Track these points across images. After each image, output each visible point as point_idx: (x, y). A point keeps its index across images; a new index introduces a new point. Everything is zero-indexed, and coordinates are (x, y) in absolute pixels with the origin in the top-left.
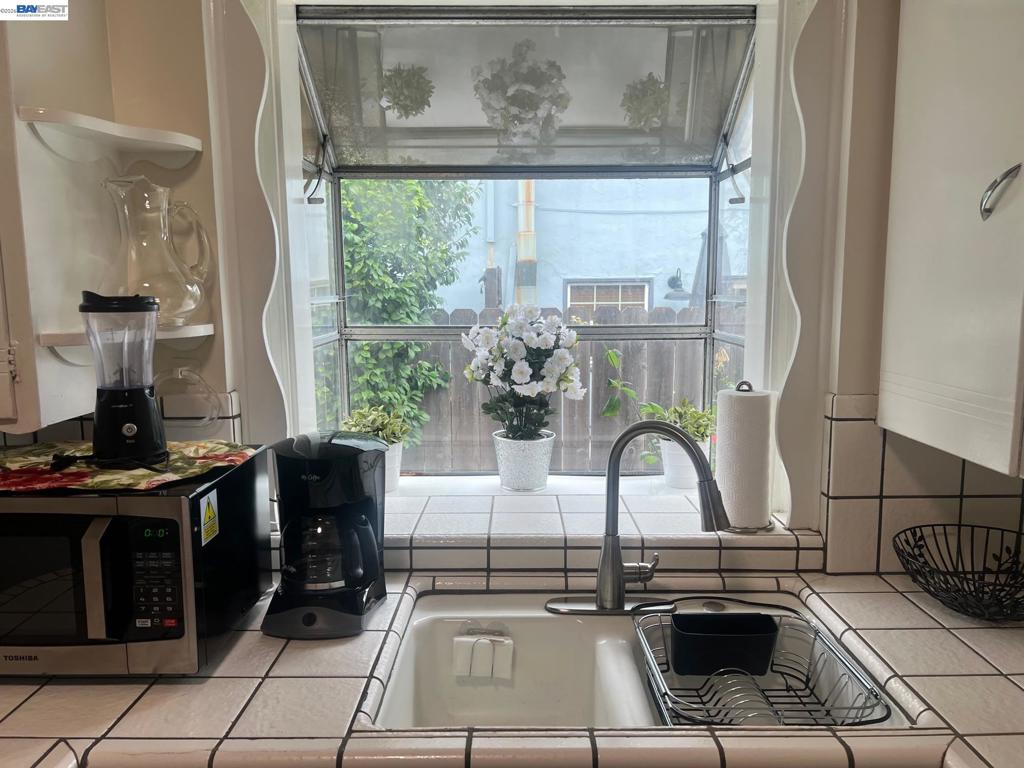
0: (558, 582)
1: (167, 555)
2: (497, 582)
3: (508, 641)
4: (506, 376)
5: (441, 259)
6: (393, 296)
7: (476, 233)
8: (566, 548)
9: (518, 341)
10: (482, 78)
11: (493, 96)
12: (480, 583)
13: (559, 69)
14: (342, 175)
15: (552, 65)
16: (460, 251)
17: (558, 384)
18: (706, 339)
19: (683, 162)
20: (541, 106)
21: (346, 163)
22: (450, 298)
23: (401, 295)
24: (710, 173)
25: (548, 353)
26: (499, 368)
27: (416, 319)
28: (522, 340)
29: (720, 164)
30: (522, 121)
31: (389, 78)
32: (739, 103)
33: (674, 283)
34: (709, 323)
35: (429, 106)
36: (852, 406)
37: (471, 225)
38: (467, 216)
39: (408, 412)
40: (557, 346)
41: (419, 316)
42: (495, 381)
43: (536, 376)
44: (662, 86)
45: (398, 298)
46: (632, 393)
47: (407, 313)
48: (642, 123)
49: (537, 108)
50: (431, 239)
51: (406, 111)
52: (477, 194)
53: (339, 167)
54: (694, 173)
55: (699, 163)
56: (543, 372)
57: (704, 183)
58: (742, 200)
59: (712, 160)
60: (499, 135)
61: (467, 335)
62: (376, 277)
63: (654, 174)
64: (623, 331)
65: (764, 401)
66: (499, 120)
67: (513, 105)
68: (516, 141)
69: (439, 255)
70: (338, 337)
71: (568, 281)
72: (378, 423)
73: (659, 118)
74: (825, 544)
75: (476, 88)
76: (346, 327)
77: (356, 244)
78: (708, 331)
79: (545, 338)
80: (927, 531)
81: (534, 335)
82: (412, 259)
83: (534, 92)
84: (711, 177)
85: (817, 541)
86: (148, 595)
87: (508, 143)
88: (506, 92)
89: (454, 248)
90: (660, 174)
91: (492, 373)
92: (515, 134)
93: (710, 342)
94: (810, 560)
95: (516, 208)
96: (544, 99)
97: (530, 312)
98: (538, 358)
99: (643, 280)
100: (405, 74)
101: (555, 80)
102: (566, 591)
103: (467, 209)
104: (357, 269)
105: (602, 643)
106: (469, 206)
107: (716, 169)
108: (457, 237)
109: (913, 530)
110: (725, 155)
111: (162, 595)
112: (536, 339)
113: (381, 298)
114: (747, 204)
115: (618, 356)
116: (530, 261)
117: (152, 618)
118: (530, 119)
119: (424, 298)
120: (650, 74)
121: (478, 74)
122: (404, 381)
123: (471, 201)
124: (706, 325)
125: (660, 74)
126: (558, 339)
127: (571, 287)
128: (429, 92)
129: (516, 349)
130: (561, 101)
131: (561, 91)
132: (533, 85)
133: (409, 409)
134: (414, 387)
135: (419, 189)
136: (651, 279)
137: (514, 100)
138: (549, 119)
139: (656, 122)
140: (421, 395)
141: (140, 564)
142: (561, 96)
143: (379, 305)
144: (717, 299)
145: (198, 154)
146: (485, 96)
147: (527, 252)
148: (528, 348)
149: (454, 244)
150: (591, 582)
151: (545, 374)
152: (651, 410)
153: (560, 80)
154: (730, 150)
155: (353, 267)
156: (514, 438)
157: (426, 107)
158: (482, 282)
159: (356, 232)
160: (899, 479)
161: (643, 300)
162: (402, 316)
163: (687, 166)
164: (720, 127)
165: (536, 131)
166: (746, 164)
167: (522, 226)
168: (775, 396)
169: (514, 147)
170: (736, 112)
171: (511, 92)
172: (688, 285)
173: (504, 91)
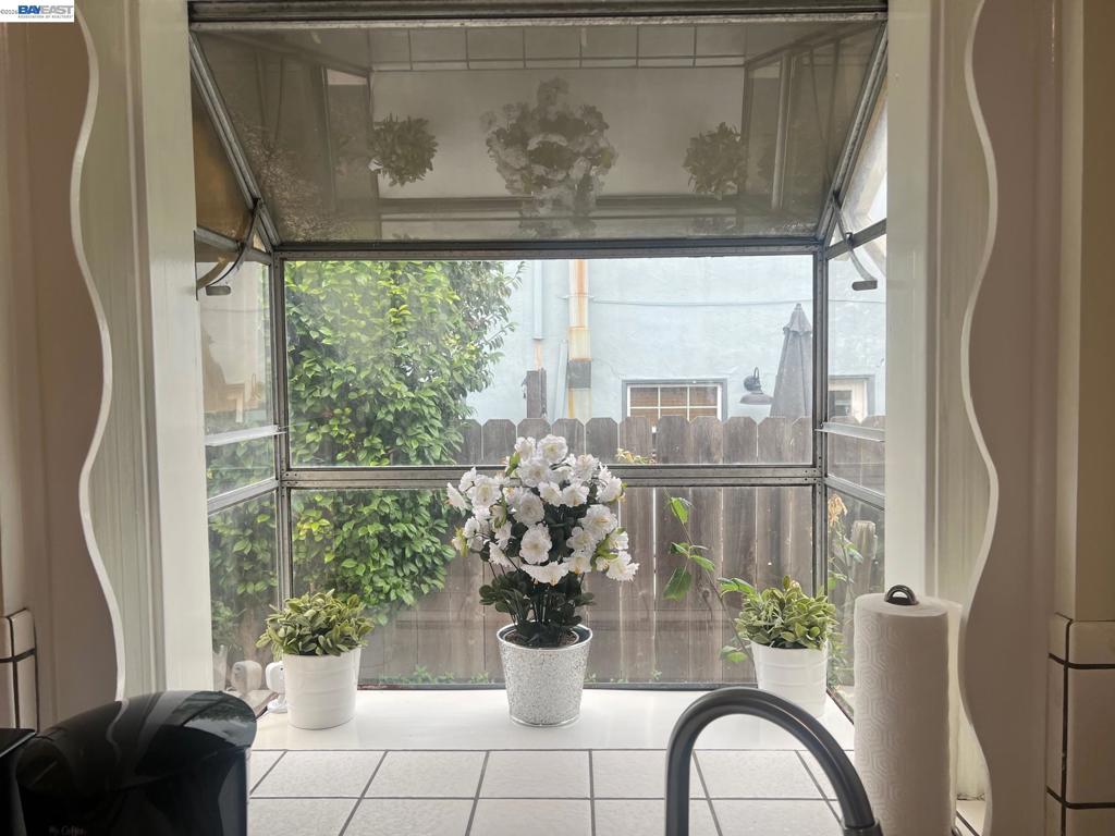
4: (513, 549)
5: (470, 361)
6: (408, 406)
7: (513, 330)
9: (532, 496)
10: (495, 129)
11: (510, 152)
13: (599, 116)
14: (285, 254)
15: (591, 111)
16: (493, 351)
17: (593, 563)
18: (814, 485)
19: (773, 232)
20: (575, 164)
21: (291, 238)
22: (481, 407)
23: (417, 405)
24: (813, 248)
25: (580, 511)
26: (504, 536)
27: (436, 434)
28: (538, 494)
29: (829, 235)
30: (549, 183)
31: (378, 133)
32: (859, 144)
33: (752, 384)
34: (819, 463)
35: (431, 169)
37: (507, 320)
38: (501, 310)
39: (427, 547)
40: (592, 500)
41: (440, 430)
42: (497, 557)
43: (559, 550)
44: (738, 139)
45: (413, 409)
46: (705, 562)
47: (425, 427)
48: (713, 188)
49: (570, 167)
50: (458, 337)
51: (401, 175)
52: (514, 284)
53: (282, 244)
54: (790, 249)
55: (796, 234)
56: (571, 542)
57: (805, 262)
58: (871, 284)
59: (816, 228)
60: (520, 205)
61: (456, 487)
62: (387, 384)
63: (733, 250)
64: (692, 473)
66: (520, 185)
67: (538, 163)
68: (543, 212)
69: (467, 356)
70: (275, 484)
71: (628, 383)
72: (320, 621)
73: (735, 181)
75: (488, 142)
76: (289, 469)
77: (364, 345)
78: (817, 473)
79: (573, 491)
81: (556, 487)
82: (432, 362)
83: (564, 144)
84: (814, 254)
87: (534, 214)
88: (527, 145)
89: (486, 349)
90: (740, 250)
91: (492, 545)
92: (542, 203)
93: (820, 490)
95: (567, 300)
96: (577, 155)
97: (552, 450)
98: (563, 522)
99: (716, 382)
100: (397, 127)
101: (596, 131)
103: (500, 302)
104: (363, 375)
106: (505, 299)
107: (822, 242)
108: (489, 336)
110: (837, 220)
112: (559, 493)
113: (392, 409)
114: (881, 291)
115: (686, 508)
116: (583, 360)
118: (560, 181)
119: (449, 407)
120: (722, 125)
121: (490, 123)
122: (423, 509)
123: (507, 292)
124: (814, 466)
125: (735, 123)
126: (593, 490)
127: (631, 390)
128: (431, 152)
129: (528, 508)
130: (602, 158)
131: (602, 144)
132: (565, 136)
133: (429, 544)
134: (436, 515)
135: (442, 279)
136: (725, 380)
137: (538, 156)
138: (586, 181)
139: (731, 188)
140: (446, 525)
142: (601, 151)
143: (390, 418)
144: (832, 428)
146: (500, 152)
147: (579, 350)
148: (548, 508)
149: (487, 343)
151: (574, 546)
152: (736, 588)
153: (601, 131)
154: (845, 214)
155: (358, 372)
157: (427, 170)
158: (525, 386)
159: (363, 331)
161: (716, 404)
162: (419, 431)
163: (780, 238)
164: (828, 181)
165: (569, 198)
166: (879, 229)
167: (574, 322)
169: (540, 219)
170: (855, 157)
171: (533, 144)
172: (768, 387)
173: (525, 145)
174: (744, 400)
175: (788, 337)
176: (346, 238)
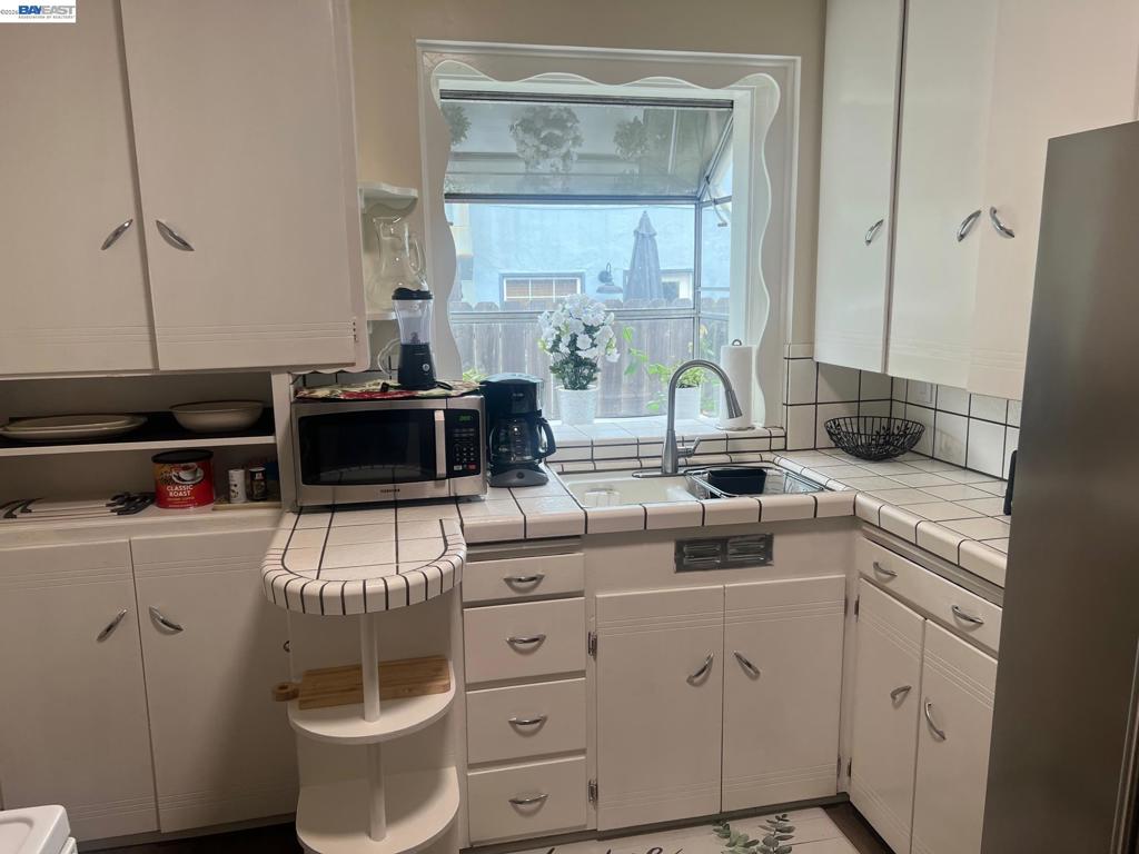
0: (636, 464)
1: (472, 430)
2: (600, 466)
3: (617, 493)
4: (572, 345)
8: (638, 444)
11: (527, 136)
12: (590, 466)
17: (604, 351)
18: (694, 318)
24: (694, 202)
29: (703, 196)
30: (549, 156)
33: (605, 277)
36: (800, 351)
42: (563, 349)
43: (593, 344)
55: (686, 195)
56: (597, 341)
57: (690, 208)
58: (725, 224)
59: (696, 192)
65: (749, 350)
71: (504, 276)
74: (786, 434)
78: (696, 312)
80: (842, 422)
84: (695, 205)
85: (782, 433)
86: (461, 452)
91: (561, 343)
93: (697, 320)
94: (777, 444)
99: (574, 275)
102: (641, 468)
105: (669, 490)
107: (699, 200)
109: (834, 420)
110: (707, 190)
111: (468, 451)
114: (730, 229)
117: (463, 465)
124: (694, 308)
127: (507, 282)
129: (577, 327)
130: (577, 140)
136: (582, 273)
137: (544, 141)
141: (457, 435)
145: (415, 200)
148: (586, 326)
150: (658, 462)
151: (598, 343)
152: (657, 370)
154: (711, 188)
156: (573, 389)
160: (826, 393)
161: (576, 294)
163: (681, 197)
164: (703, 171)
166: (728, 199)
168: (755, 347)
170: (717, 164)
171: (543, 134)
172: (618, 280)
173: (539, 135)
174: (599, 291)
175: (638, 238)
176: (467, 192)
